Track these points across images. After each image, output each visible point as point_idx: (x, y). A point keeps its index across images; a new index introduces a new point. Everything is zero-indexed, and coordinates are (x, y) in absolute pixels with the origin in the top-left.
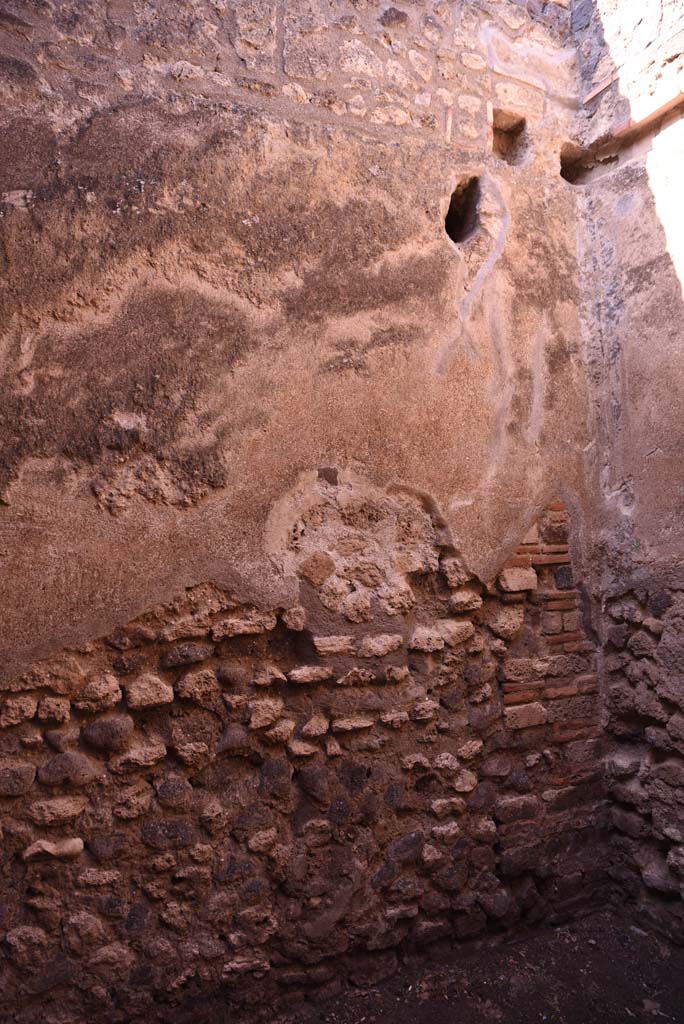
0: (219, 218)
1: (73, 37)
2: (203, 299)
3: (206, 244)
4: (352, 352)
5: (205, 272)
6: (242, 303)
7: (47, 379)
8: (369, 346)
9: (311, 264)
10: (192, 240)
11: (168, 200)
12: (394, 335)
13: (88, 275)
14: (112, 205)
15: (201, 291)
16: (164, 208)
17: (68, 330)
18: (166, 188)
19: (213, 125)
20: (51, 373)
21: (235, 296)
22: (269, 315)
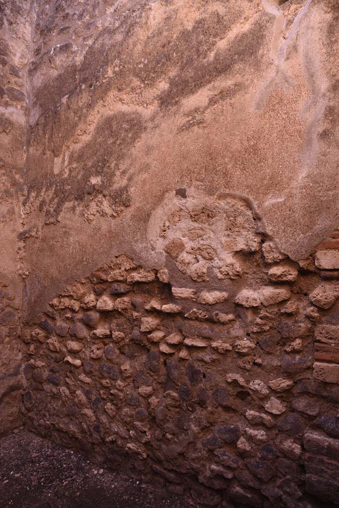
0: (129, 70)
1: (83, 20)
2: (124, 114)
3: (123, 86)
4: (196, 115)
5: (124, 100)
6: (140, 109)
7: (72, 169)
8: (206, 108)
9: (173, 72)
10: (117, 87)
11: (110, 73)
12: (224, 94)
13: (82, 121)
14: (91, 86)
15: (123, 110)
16: (108, 77)
17: (78, 146)
18: (109, 67)
19: (129, 23)
20: (73, 166)
21: (137, 107)
22: (152, 110)
